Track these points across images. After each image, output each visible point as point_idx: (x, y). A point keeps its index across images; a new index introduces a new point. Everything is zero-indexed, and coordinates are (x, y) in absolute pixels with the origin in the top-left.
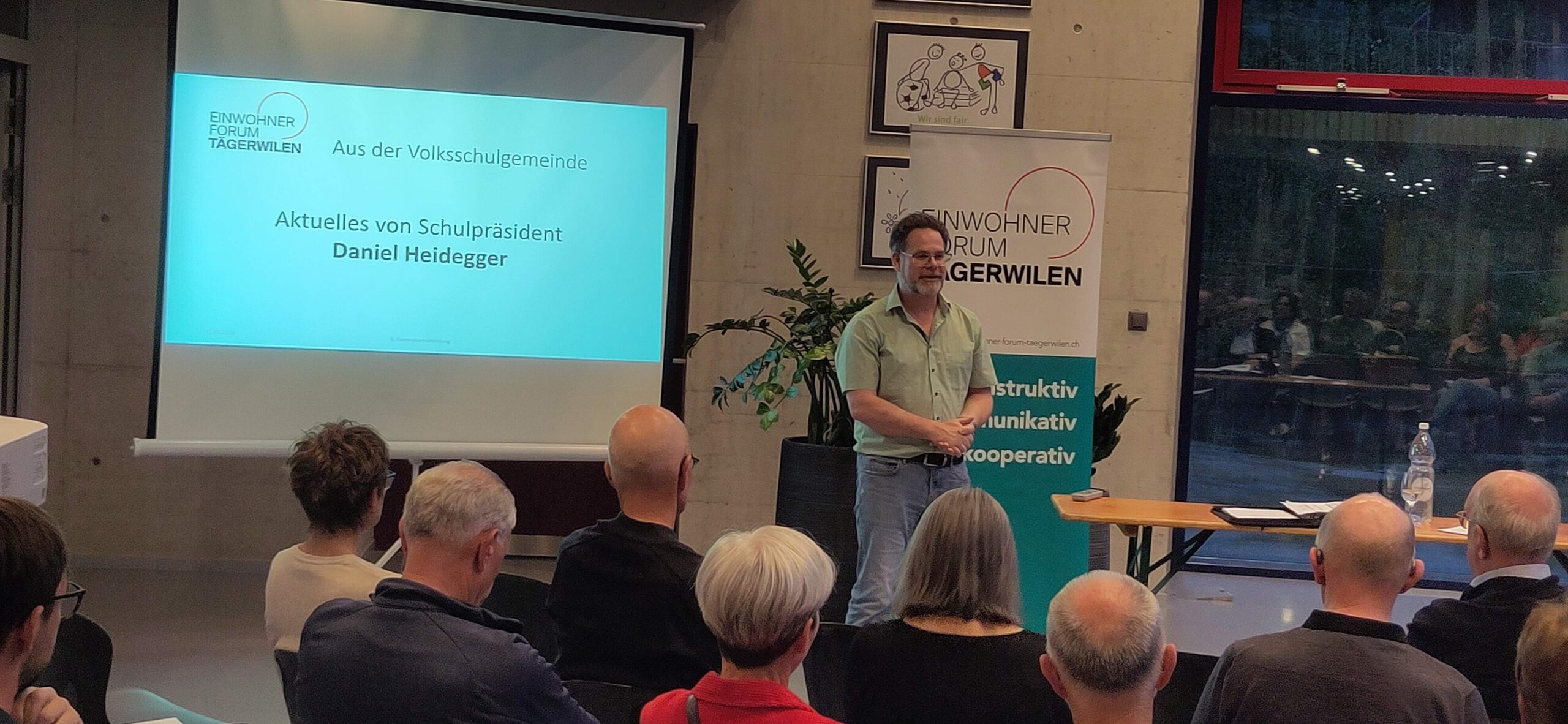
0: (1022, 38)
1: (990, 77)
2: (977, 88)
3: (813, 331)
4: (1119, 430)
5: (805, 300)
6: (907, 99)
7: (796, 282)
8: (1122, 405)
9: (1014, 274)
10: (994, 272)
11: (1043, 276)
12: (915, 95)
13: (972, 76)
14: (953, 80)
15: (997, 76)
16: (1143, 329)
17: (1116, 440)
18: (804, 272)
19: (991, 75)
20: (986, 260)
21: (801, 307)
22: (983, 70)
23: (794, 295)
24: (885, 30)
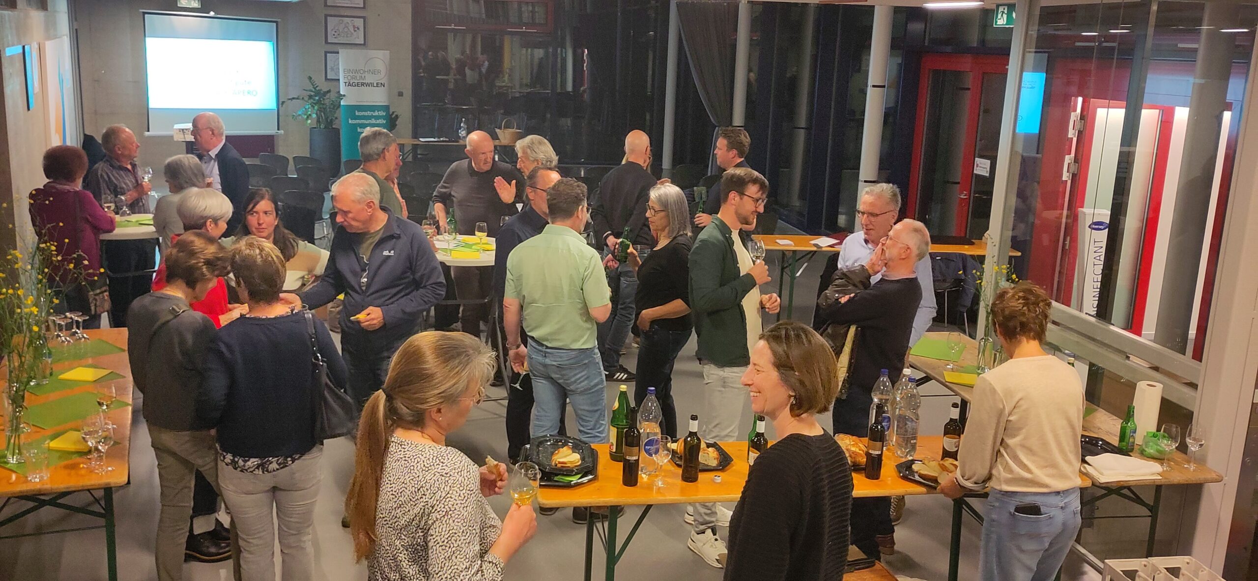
1: (356, 29)
2: (353, 31)
3: (317, 100)
4: (397, 123)
6: (334, 35)
9: (368, 85)
10: (363, 84)
11: (375, 85)
12: (336, 34)
13: (352, 29)
14: (346, 30)
15: (358, 29)
16: (402, 96)
17: (396, 125)
18: (312, 83)
19: (356, 28)
20: (361, 81)
21: (313, 93)
22: (354, 27)
23: (312, 91)
24: (327, 16)
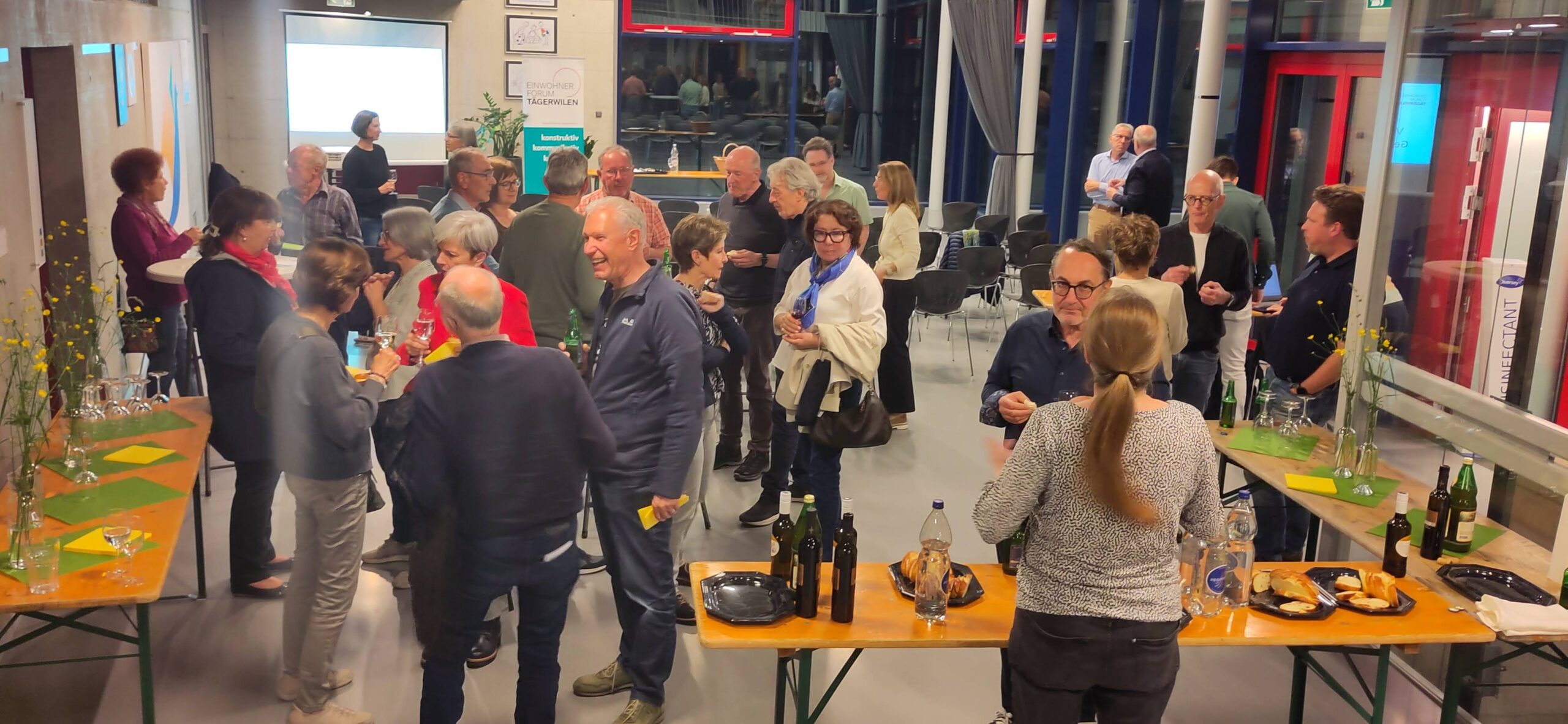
0: (555, 19)
2: (541, 36)
3: (494, 122)
4: (592, 150)
5: (490, 111)
6: (518, 41)
7: (488, 106)
8: (593, 142)
9: (557, 102)
10: (550, 102)
11: (566, 102)
12: (520, 39)
13: (539, 33)
14: (533, 34)
15: (548, 33)
17: (592, 153)
18: (489, 102)
19: (545, 32)
20: (548, 98)
21: (489, 114)
22: (543, 31)
24: (508, 17)
